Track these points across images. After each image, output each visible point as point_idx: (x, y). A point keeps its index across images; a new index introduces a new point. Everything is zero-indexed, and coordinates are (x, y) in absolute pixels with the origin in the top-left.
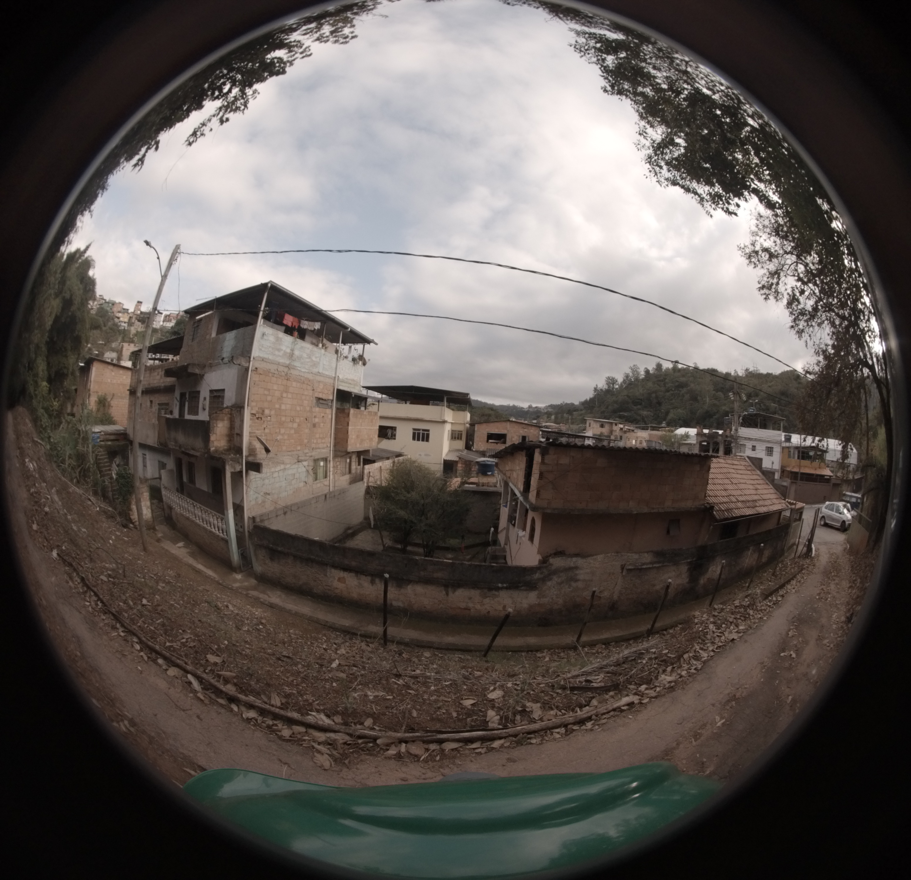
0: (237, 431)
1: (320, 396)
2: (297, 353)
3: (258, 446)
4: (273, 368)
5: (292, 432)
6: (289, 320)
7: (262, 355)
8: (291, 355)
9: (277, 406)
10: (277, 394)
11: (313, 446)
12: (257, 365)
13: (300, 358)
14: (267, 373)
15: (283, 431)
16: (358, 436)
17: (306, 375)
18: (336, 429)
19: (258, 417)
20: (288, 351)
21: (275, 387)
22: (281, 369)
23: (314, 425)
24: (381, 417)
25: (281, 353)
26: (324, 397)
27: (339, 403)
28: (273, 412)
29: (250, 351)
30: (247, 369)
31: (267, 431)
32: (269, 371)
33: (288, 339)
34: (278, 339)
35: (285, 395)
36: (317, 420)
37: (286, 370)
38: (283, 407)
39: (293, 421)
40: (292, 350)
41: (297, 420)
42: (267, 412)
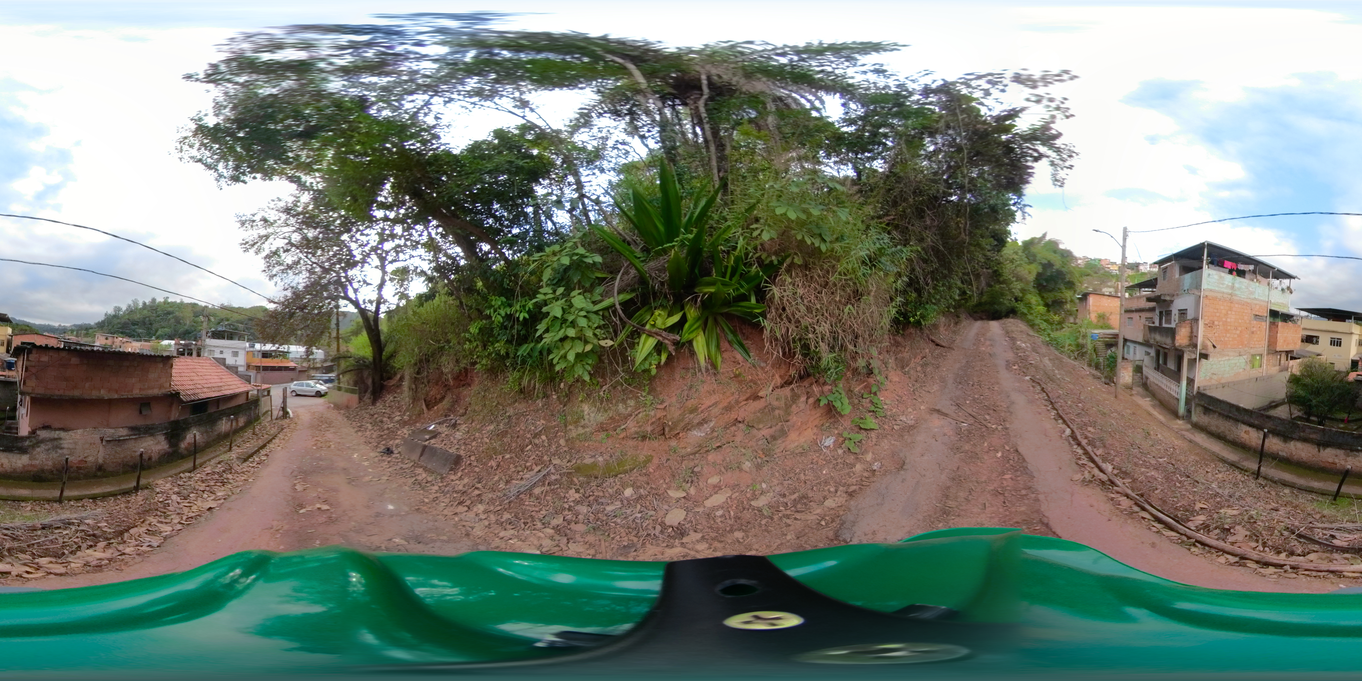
0: (1195, 334)
1: (1257, 313)
2: (1237, 285)
3: (1210, 344)
4: (1219, 295)
5: (1236, 336)
6: (1228, 264)
7: (1210, 287)
8: (1233, 287)
9: (1224, 319)
10: (1224, 312)
11: (1252, 346)
12: (1207, 293)
13: (1239, 289)
14: (1215, 299)
15: (1228, 335)
16: (1285, 341)
17: (1245, 300)
18: (1269, 336)
19: (1209, 326)
20: (1230, 284)
21: (1222, 308)
22: (1225, 296)
23: (1253, 333)
24: (1304, 329)
25: (1225, 286)
26: (1260, 314)
27: (1272, 319)
28: (1221, 323)
29: (1200, 286)
30: (1200, 297)
31: (1216, 335)
32: (1216, 298)
33: (1230, 277)
34: (1221, 277)
35: (1229, 312)
36: (1255, 329)
37: (1229, 296)
38: (1229, 320)
39: (1236, 329)
40: (1233, 284)
41: (1240, 329)
42: (1216, 323)
